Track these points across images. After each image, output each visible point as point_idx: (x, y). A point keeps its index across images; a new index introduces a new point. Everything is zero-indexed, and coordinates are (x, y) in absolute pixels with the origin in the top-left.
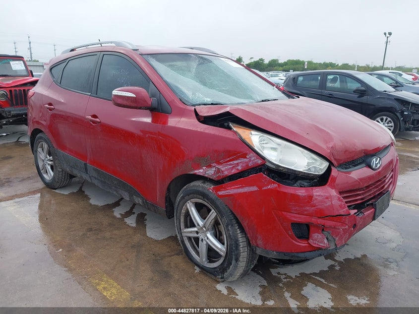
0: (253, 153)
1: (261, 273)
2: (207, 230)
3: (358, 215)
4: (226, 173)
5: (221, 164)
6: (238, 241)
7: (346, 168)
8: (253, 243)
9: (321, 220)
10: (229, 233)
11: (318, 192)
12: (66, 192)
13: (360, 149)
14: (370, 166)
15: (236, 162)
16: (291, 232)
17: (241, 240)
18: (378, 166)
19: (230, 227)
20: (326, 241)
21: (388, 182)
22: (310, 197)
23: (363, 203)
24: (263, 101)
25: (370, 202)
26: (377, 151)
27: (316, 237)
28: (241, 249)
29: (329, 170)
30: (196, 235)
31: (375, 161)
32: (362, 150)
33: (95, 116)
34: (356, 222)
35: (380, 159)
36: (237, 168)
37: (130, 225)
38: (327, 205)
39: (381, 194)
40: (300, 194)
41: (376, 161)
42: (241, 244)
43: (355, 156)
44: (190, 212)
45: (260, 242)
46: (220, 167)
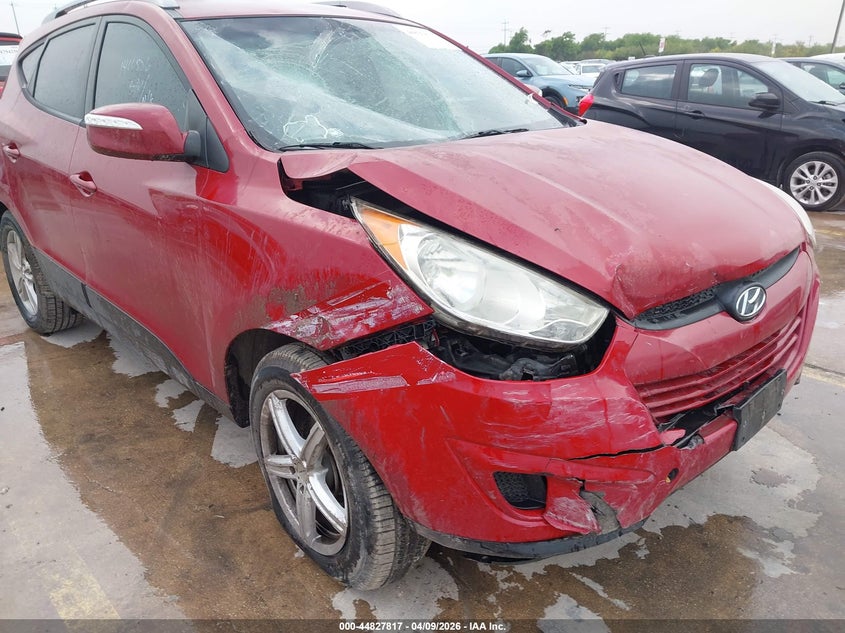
0: (403, 284)
1: (451, 563)
2: (310, 468)
3: (688, 441)
4: (341, 333)
5: (332, 308)
6: (370, 505)
7: (662, 320)
8: (405, 511)
9: (575, 465)
10: (350, 486)
11: (567, 394)
12: (67, 342)
13: (705, 268)
14: (730, 312)
15: (363, 306)
16: (495, 495)
17: (376, 503)
18: (756, 309)
19: (350, 469)
20: (590, 516)
21: (786, 344)
22: (544, 409)
23: (709, 407)
24: (482, 134)
25: (728, 404)
26: (755, 272)
27: (564, 505)
28: (379, 525)
29: (607, 330)
30: (289, 475)
31: (747, 299)
32: (710, 271)
33: (86, 176)
34: (678, 464)
35: (764, 290)
36: (366, 321)
37: (181, 427)
38: (593, 426)
39: (763, 379)
40: (513, 400)
41: (749, 298)
42: (377, 513)
43: (688, 287)
44: (275, 421)
45: (420, 513)
46: (327, 318)
